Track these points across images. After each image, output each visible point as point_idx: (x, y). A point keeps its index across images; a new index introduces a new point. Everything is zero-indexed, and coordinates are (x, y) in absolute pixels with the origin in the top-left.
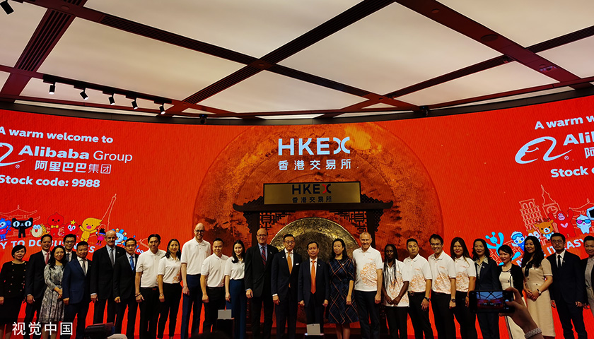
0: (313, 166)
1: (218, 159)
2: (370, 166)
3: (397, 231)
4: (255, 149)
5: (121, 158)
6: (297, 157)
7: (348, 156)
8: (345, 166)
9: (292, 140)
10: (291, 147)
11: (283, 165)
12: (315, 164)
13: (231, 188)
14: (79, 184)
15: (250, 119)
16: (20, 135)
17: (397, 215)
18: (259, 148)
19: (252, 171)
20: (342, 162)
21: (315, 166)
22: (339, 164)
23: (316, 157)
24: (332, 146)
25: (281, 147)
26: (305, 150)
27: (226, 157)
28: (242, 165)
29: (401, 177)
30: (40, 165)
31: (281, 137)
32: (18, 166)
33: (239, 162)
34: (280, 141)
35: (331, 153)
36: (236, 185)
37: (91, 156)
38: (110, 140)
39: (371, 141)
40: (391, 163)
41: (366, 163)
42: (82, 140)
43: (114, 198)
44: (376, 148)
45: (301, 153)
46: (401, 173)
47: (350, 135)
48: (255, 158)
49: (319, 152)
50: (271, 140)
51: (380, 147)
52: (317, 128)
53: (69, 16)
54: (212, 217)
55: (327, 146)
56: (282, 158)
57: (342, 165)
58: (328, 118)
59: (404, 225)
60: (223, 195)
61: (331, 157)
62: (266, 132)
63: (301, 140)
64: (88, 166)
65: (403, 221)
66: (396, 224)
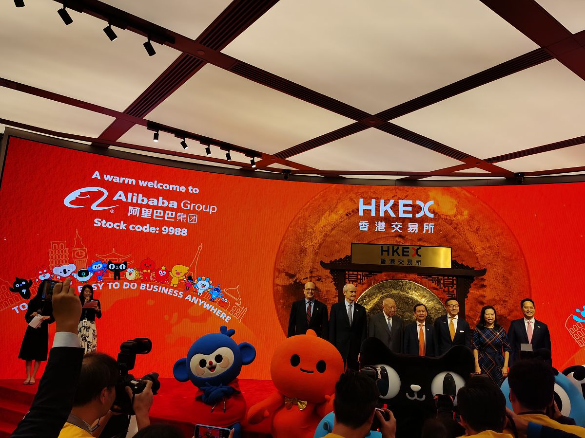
0: (394, 228)
1: (299, 216)
2: (454, 232)
3: (481, 299)
4: (335, 207)
5: (206, 208)
6: (378, 218)
7: (431, 220)
8: (428, 231)
9: (374, 201)
10: (373, 207)
11: (364, 226)
12: (397, 226)
13: (311, 244)
14: (169, 232)
15: (332, 177)
16: (114, 180)
17: (482, 283)
18: (339, 206)
19: (332, 229)
20: (425, 226)
21: (397, 228)
22: (421, 228)
23: (398, 219)
24: (415, 209)
25: (362, 207)
26: (386, 212)
27: (307, 214)
28: (323, 222)
29: (488, 244)
30: (133, 211)
31: (362, 197)
32: (112, 211)
33: (319, 219)
34: (361, 201)
35: (414, 216)
36: (316, 241)
37: (179, 205)
38: (196, 191)
39: (456, 207)
40: (478, 230)
41: (450, 228)
42: (171, 189)
43: (200, 248)
44: (461, 214)
45: (382, 214)
46: (488, 240)
47: (434, 199)
48: (334, 217)
49: (401, 215)
50: (351, 200)
51: (466, 213)
52: (400, 190)
53: (202, 62)
54: (292, 272)
55: (410, 209)
56: (362, 219)
57: (425, 229)
58: (412, 180)
59: (489, 294)
60: (303, 251)
61: (413, 220)
62: (347, 191)
63: (382, 202)
64: (176, 215)
65: (488, 290)
66: (481, 292)
